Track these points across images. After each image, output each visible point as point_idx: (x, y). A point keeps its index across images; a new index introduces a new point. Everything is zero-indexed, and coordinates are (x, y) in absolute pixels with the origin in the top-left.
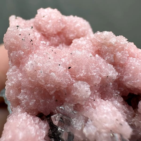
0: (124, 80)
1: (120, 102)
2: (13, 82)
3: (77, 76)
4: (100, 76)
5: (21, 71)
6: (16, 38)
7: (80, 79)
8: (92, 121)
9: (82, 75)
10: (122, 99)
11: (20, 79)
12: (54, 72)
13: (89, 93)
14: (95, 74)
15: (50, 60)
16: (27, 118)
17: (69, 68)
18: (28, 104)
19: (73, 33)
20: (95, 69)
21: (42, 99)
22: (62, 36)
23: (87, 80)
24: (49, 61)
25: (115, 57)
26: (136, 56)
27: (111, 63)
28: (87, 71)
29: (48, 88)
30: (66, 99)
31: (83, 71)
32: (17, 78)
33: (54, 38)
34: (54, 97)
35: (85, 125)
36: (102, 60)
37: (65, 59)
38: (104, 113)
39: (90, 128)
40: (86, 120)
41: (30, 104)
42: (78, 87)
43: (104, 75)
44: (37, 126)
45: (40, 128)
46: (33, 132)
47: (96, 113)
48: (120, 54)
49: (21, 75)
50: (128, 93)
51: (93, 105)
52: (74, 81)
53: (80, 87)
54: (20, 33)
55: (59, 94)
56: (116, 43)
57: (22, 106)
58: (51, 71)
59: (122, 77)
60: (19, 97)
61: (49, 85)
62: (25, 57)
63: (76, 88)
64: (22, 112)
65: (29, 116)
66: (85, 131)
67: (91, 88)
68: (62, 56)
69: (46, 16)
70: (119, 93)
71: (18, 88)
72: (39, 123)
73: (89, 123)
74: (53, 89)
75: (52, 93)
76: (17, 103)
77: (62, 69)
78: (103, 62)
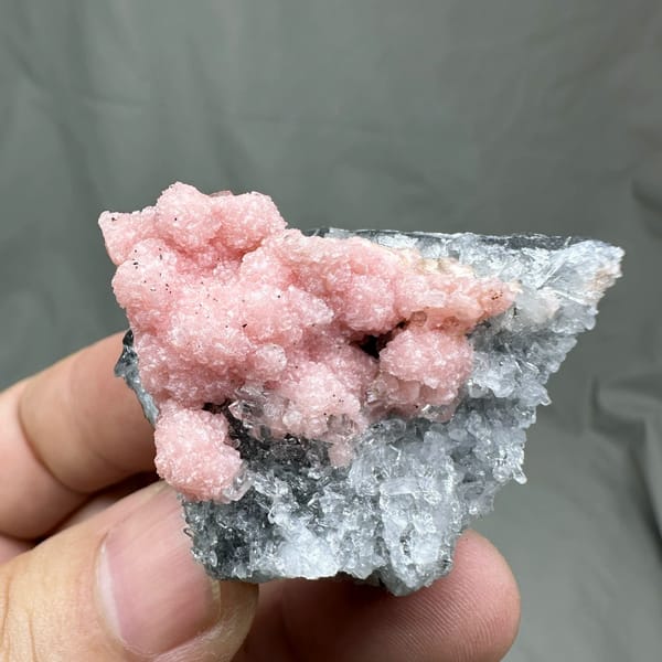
0: (347, 320)
1: (346, 359)
2: (153, 366)
3: (260, 338)
4: (301, 326)
5: (161, 343)
6: (140, 289)
7: (266, 341)
8: (295, 403)
9: (267, 335)
10: (350, 350)
11: (164, 358)
12: (220, 341)
13: (284, 362)
14: (289, 328)
15: (209, 320)
16: (190, 417)
17: (244, 326)
18: (185, 395)
19: (242, 236)
20: (288, 318)
21: (209, 384)
22: (219, 244)
23: (279, 339)
24: (208, 324)
25: (325, 282)
26: (367, 270)
27: (318, 296)
28: (275, 326)
29: (215, 367)
30: (249, 377)
31: (268, 329)
32: (158, 358)
33: (205, 255)
34: (227, 378)
35: (285, 412)
36: (302, 294)
37: (234, 311)
38: (311, 391)
39: (292, 416)
40: (287, 402)
41: (190, 395)
42: (263, 355)
43: (309, 324)
44: (209, 427)
45: (214, 428)
46: (205, 437)
47: (300, 391)
48: (333, 277)
49: (162, 351)
50: (362, 336)
51: (295, 376)
52: (256, 347)
53: (267, 355)
54: (143, 279)
55: (235, 371)
56: (324, 258)
57: (177, 400)
58: (215, 340)
59: (344, 315)
60: (168, 387)
61: (215, 363)
62: (164, 320)
63: (262, 359)
64: (178, 409)
65: (191, 412)
66: (285, 420)
67: (287, 351)
68: (229, 304)
69: (180, 219)
70: (342, 341)
71: (164, 372)
72: (210, 420)
73: (292, 406)
74: (223, 367)
75: (224, 372)
76: (165, 395)
77: (232, 333)
78: (304, 298)
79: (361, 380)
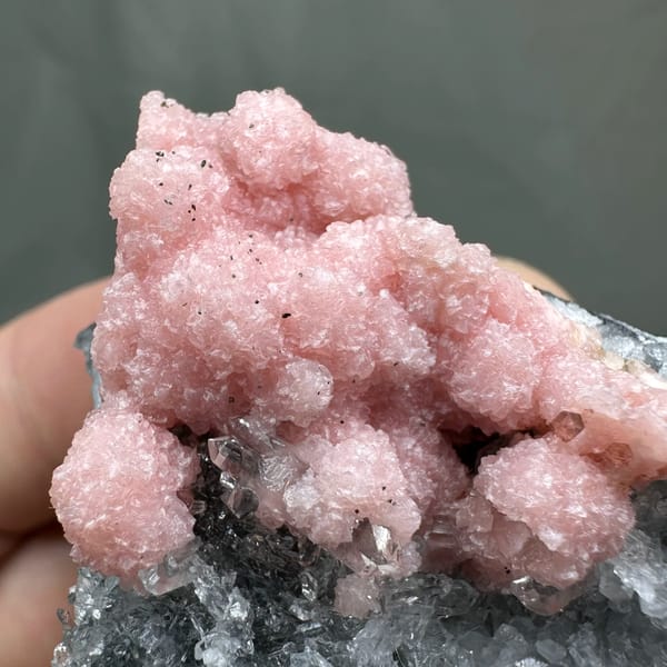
0: (452, 383)
1: (424, 446)
2: (119, 323)
3: (303, 345)
4: (376, 357)
5: (146, 293)
7: (310, 355)
8: (315, 475)
9: (316, 344)
10: (435, 438)
11: (140, 317)
12: (237, 321)
13: (326, 399)
14: (356, 348)
15: (234, 281)
16: (142, 429)
17: (286, 316)
18: (147, 389)
20: (360, 333)
21: (192, 386)
22: (302, 198)
23: (330, 359)
24: (230, 286)
25: (441, 307)
26: (514, 318)
27: (422, 325)
28: (335, 334)
29: (213, 359)
30: (259, 401)
31: (322, 334)
32: (131, 312)
33: (274, 204)
34: (224, 388)
35: (293, 483)
36: (397, 309)
37: (280, 287)
39: (302, 491)
40: (302, 469)
41: (156, 393)
42: (295, 373)
43: (388, 357)
44: (164, 457)
45: (172, 463)
46: (149, 468)
47: (332, 459)
48: (456, 302)
49: (144, 305)
50: (464, 424)
51: (333, 435)
52: (290, 356)
53: (302, 376)
54: (161, 180)
55: (242, 383)
56: (454, 266)
57: (131, 395)
58: (228, 316)
59: (449, 374)
60: (127, 366)
61: (215, 353)
62: (166, 257)
63: (292, 378)
64: (130, 410)
65: (146, 424)
66: (288, 495)
67: (337, 388)
68: (276, 274)
69: (259, 128)
70: (431, 418)
71: (131, 339)
72: (170, 449)
73: (308, 478)
74: (225, 365)
75: (221, 375)
76: (120, 381)
77: (260, 314)
78: (397, 318)
79: (436, 491)
